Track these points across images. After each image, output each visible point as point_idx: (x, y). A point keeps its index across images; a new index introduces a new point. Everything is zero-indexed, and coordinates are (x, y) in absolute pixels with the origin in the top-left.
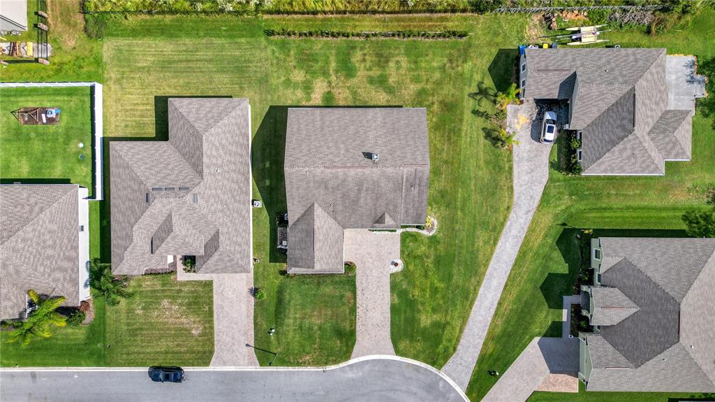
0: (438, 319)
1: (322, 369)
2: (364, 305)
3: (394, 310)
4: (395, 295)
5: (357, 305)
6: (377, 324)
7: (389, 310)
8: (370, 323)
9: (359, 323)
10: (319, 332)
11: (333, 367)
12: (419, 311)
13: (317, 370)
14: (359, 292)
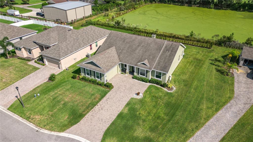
0: (152, 136)
1: (37, 129)
2: (103, 106)
3: (120, 116)
4: (127, 108)
5: (98, 104)
6: (102, 119)
7: (117, 115)
8: (98, 117)
9: (90, 113)
10: (61, 106)
11: (46, 132)
12: (138, 124)
13: (35, 128)
14: (105, 99)
